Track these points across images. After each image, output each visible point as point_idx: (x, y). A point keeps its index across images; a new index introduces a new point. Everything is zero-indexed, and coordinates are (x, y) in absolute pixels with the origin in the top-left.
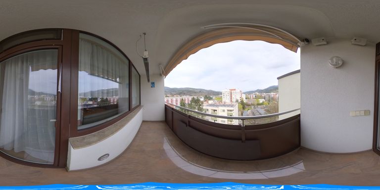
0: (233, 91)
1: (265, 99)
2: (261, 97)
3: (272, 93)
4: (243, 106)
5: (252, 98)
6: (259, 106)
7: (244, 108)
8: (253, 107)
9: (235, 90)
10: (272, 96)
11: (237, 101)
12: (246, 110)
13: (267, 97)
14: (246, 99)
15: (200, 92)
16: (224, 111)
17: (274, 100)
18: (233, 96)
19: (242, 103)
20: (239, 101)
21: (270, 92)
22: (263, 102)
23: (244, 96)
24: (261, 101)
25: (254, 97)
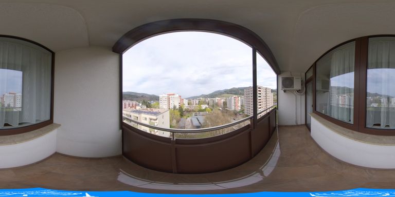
0: (170, 96)
1: (208, 104)
2: (204, 103)
3: (218, 98)
4: (182, 112)
5: (195, 103)
6: (201, 113)
7: (182, 115)
8: (194, 114)
9: (174, 95)
10: (217, 101)
11: (175, 107)
12: (185, 117)
13: (211, 103)
14: (188, 104)
15: (142, 96)
16: (146, 119)
17: (218, 106)
18: (171, 102)
19: (181, 109)
20: (178, 107)
21: (215, 97)
22: (206, 108)
23: (186, 102)
24: (204, 107)
25: (197, 103)
